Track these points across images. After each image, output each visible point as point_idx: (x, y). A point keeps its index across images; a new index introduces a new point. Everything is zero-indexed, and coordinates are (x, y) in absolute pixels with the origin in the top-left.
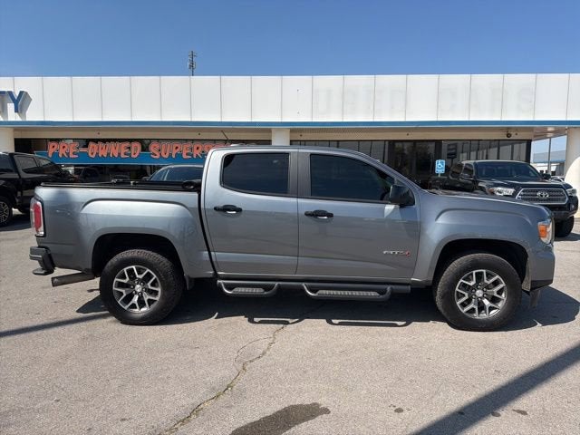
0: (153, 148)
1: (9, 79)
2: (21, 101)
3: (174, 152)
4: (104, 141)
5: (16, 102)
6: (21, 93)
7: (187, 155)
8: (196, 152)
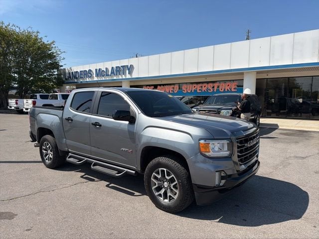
0: (184, 87)
1: (127, 60)
2: (130, 69)
3: (194, 89)
4: (163, 85)
5: (129, 70)
6: (131, 65)
7: (199, 90)
8: (204, 89)
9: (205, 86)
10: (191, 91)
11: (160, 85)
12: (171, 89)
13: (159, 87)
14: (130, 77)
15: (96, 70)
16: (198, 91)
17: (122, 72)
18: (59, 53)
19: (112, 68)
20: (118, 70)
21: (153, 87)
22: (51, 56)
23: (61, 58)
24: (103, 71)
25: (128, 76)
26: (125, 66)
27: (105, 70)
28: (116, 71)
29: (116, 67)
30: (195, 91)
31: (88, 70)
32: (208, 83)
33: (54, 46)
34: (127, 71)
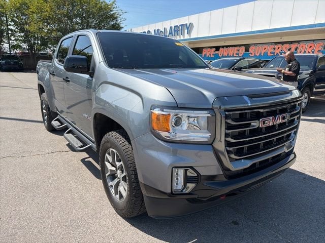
0: (251, 49)
2: (189, 27)
3: (263, 51)
4: (227, 47)
5: (188, 29)
6: (190, 23)
7: (271, 53)
8: (277, 51)
9: (279, 48)
10: (261, 53)
11: (223, 47)
12: (236, 52)
13: (221, 49)
14: (188, 38)
15: (155, 30)
16: (269, 54)
17: (180, 32)
18: (121, 13)
19: (171, 27)
20: (177, 30)
21: (215, 49)
22: (113, 17)
23: (122, 19)
24: (162, 31)
25: (187, 37)
26: (183, 25)
27: (163, 31)
28: (175, 31)
29: (175, 26)
30: (266, 54)
31: (146, 32)
32: (283, 43)
33: (115, 6)
34: (186, 31)
